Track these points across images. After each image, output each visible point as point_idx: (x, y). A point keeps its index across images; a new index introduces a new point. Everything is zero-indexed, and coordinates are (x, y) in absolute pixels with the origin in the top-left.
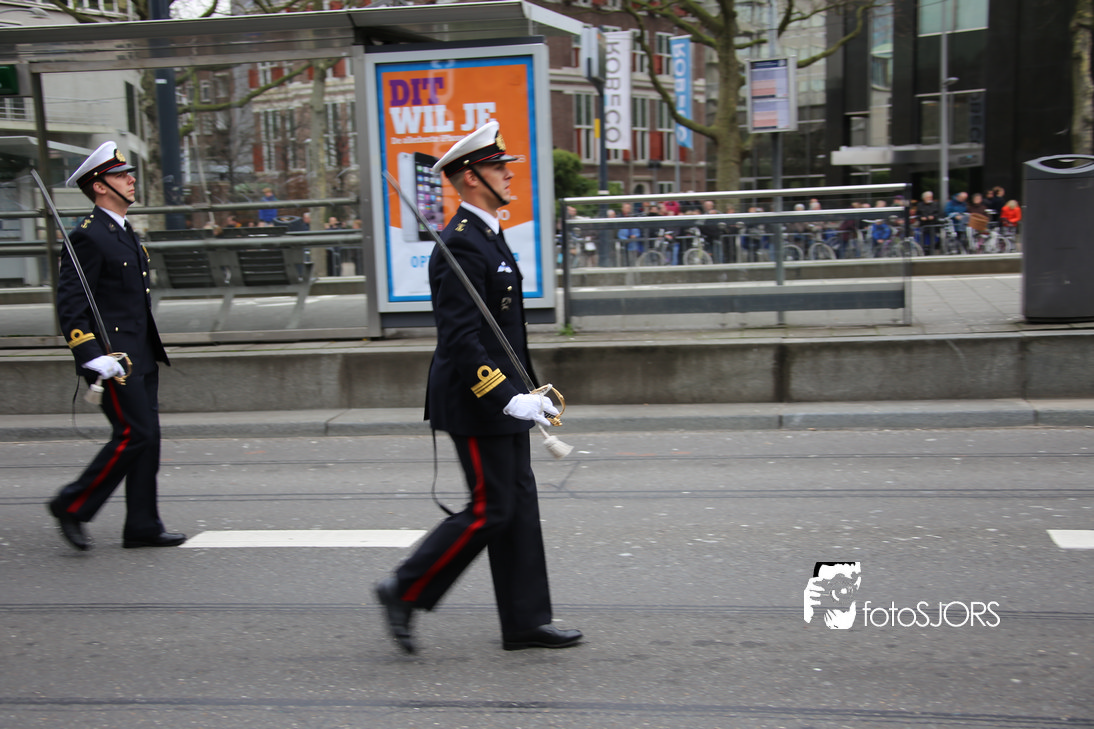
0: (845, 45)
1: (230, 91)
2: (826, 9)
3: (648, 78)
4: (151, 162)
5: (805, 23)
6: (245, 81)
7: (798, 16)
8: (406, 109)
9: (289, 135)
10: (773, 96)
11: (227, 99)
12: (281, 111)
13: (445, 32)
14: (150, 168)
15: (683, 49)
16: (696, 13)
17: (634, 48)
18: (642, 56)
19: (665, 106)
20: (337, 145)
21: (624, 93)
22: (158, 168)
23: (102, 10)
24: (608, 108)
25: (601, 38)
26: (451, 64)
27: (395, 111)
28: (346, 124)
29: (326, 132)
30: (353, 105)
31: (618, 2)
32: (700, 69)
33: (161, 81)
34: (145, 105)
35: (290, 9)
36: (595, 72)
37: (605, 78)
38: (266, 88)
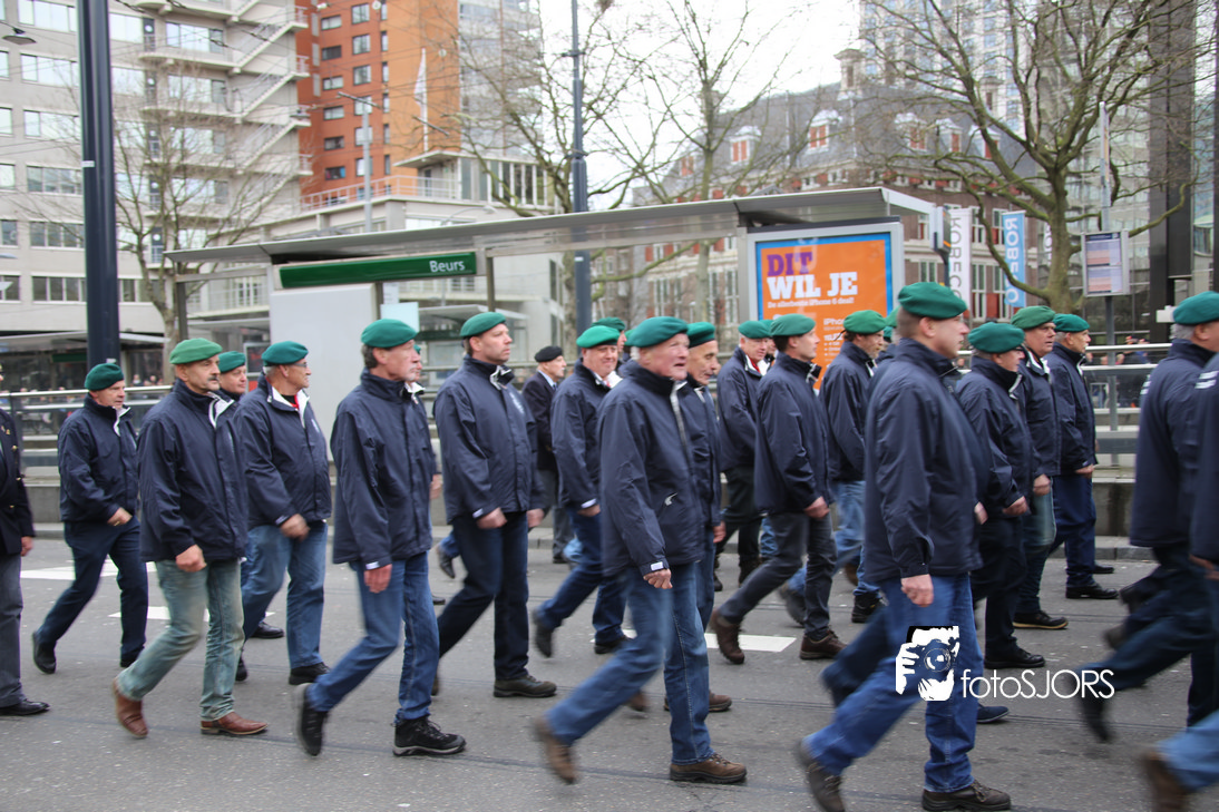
0: (1168, 218)
1: (631, 266)
2: (1150, 187)
3: (986, 248)
4: (567, 323)
5: (1130, 199)
6: (643, 257)
7: (1123, 193)
8: (781, 279)
9: (676, 300)
10: (1108, 265)
11: (627, 271)
12: (670, 281)
13: (808, 214)
14: (566, 328)
15: (1015, 223)
16: (1029, 192)
17: (974, 222)
18: (980, 230)
19: (1001, 270)
20: (716, 306)
21: (965, 260)
22: (573, 327)
23: (536, 204)
24: (951, 273)
25: (946, 214)
26: (815, 241)
27: (771, 280)
28: (724, 289)
29: (708, 296)
30: (730, 274)
31: (959, 184)
32: (1033, 240)
33: (579, 259)
34: (565, 277)
35: (681, 198)
36: (941, 244)
37: (950, 249)
38: (660, 262)
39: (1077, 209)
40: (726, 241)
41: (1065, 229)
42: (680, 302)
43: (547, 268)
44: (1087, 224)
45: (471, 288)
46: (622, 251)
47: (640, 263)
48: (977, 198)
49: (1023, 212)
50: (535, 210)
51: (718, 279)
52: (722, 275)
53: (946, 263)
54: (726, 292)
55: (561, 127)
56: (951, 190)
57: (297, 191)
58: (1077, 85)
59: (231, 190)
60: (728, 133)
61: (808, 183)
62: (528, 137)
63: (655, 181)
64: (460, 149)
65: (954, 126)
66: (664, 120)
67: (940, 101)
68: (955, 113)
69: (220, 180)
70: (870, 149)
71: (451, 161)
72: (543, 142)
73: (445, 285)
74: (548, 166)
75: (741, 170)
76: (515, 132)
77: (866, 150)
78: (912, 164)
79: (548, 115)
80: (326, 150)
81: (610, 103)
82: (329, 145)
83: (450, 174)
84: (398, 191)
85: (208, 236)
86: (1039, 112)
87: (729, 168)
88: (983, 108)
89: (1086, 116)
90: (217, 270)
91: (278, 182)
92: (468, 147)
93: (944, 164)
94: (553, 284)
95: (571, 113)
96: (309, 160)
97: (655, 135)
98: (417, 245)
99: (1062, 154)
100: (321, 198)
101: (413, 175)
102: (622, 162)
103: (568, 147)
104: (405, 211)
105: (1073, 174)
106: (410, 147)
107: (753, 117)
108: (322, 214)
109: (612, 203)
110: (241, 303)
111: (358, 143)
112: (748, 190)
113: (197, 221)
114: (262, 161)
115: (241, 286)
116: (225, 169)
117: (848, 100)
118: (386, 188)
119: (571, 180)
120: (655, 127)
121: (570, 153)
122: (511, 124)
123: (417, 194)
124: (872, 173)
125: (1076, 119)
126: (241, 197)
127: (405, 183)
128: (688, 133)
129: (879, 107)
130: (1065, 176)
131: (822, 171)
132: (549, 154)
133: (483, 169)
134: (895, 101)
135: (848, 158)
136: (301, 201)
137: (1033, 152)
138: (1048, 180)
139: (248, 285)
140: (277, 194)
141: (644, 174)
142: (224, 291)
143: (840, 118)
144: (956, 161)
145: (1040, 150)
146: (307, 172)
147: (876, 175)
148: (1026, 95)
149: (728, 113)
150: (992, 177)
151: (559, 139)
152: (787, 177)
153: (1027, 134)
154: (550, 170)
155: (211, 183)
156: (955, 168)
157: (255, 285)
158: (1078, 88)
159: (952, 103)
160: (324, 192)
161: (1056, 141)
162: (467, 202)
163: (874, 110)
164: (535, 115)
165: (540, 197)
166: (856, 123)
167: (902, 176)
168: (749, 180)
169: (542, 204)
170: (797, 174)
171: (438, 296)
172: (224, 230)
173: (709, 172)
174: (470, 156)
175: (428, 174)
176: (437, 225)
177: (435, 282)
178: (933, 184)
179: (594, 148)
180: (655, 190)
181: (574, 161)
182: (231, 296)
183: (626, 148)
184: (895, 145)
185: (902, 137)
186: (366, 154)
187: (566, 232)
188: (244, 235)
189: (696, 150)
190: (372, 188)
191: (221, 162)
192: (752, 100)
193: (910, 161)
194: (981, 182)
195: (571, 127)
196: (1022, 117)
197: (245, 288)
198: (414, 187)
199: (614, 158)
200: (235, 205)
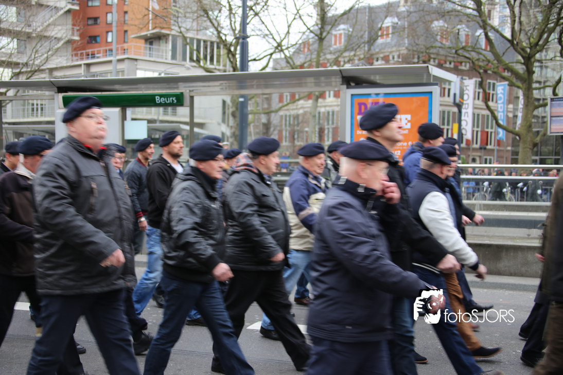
1: (269, 104)
3: (483, 104)
6: (277, 100)
9: (296, 127)
11: (268, 109)
12: (293, 115)
14: (231, 140)
15: (503, 89)
16: (511, 71)
17: (476, 88)
20: (320, 132)
21: (470, 111)
23: (216, 66)
24: (463, 118)
25: (462, 83)
26: (382, 95)
28: (324, 122)
29: (315, 125)
30: (328, 113)
31: (468, 65)
32: (512, 99)
33: (241, 100)
34: (231, 110)
35: (302, 66)
36: (458, 100)
37: (463, 103)
38: (288, 104)
39: (539, 82)
40: (327, 93)
41: (532, 94)
42: (298, 128)
43: (221, 104)
44: (544, 92)
45: (174, 114)
46: (265, 96)
47: (275, 104)
48: (480, 73)
49: (507, 83)
50: (215, 69)
51: (321, 115)
52: (324, 113)
53: (460, 112)
54: (326, 124)
55: (233, 20)
56: (463, 68)
57: (70, 49)
58: (545, 6)
59: (28, 46)
60: (333, 28)
61: (377, 60)
62: (213, 25)
63: (288, 55)
64: (172, 29)
65: (467, 30)
66: (295, 19)
67: (461, 14)
68: (470, 21)
69: (21, 38)
70: (416, 41)
71: (165, 37)
72: (222, 28)
73: (159, 111)
74: (224, 43)
75: (339, 51)
76: (205, 21)
77: (415, 42)
78: (442, 52)
79: (225, 12)
80: (88, 25)
81: (263, 7)
82: (90, 22)
83: (164, 44)
84: (133, 52)
85: (13, 73)
86: (520, 23)
87: (331, 49)
88: (486, 20)
89: (549, 26)
90: (18, 94)
91: (58, 43)
92: (177, 28)
93: (460, 52)
94: (224, 113)
95: (240, 11)
96: (78, 30)
97: (289, 26)
98: (143, 86)
99: (533, 48)
100: (85, 54)
101: (142, 43)
102: (269, 43)
103: (237, 32)
104: (136, 65)
105: (539, 61)
106: (141, 26)
107: (348, 19)
108: (84, 64)
109: (261, 68)
110: (32, 116)
111: (108, 22)
112: (342, 63)
113: (6, 64)
114: (49, 29)
115: (33, 105)
116: (25, 32)
117: (404, 11)
118: (124, 51)
119: (238, 52)
120: (289, 23)
121: (238, 36)
122: (203, 16)
123: (144, 56)
124: (416, 56)
125: (543, 27)
126: (34, 50)
127: (137, 48)
128: (309, 27)
129: (424, 16)
130: (534, 62)
131: (387, 54)
132: (225, 35)
133: (185, 43)
134: (433, 13)
135: (403, 46)
136: (72, 56)
137: (516, 47)
138: (524, 64)
139: (37, 105)
140: (57, 50)
141: (282, 50)
142: (22, 107)
143: (399, 23)
144: (468, 51)
145: (520, 46)
146: (77, 38)
147: (419, 58)
148: (514, 12)
149: (333, 16)
150: (489, 61)
151: (231, 26)
152: (366, 56)
153: (512, 36)
154: (225, 45)
155: (15, 40)
156: (467, 55)
157: (42, 105)
158: (546, 8)
159: (468, 15)
160: (87, 51)
161: (530, 41)
162: (174, 62)
163: (420, 18)
164: (217, 11)
165: (218, 61)
166: (409, 26)
167: (434, 59)
168: (344, 57)
169: (219, 65)
170: (372, 55)
171: (156, 117)
172: (24, 70)
173: (320, 51)
174: (177, 34)
175: (151, 43)
176: (156, 75)
177: (153, 109)
178: (453, 64)
179: (253, 33)
180: (288, 60)
181: (241, 41)
182: (26, 110)
183: (272, 35)
184: (432, 40)
185: (437, 35)
186: (114, 29)
187: (233, 83)
188: (36, 73)
189: (313, 38)
190: (117, 49)
191: (23, 28)
192: (347, 8)
193: (440, 50)
194: (481, 64)
195: (239, 20)
196: (509, 25)
197: (35, 106)
198: (142, 51)
199: (264, 40)
200: (31, 55)
